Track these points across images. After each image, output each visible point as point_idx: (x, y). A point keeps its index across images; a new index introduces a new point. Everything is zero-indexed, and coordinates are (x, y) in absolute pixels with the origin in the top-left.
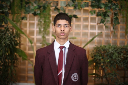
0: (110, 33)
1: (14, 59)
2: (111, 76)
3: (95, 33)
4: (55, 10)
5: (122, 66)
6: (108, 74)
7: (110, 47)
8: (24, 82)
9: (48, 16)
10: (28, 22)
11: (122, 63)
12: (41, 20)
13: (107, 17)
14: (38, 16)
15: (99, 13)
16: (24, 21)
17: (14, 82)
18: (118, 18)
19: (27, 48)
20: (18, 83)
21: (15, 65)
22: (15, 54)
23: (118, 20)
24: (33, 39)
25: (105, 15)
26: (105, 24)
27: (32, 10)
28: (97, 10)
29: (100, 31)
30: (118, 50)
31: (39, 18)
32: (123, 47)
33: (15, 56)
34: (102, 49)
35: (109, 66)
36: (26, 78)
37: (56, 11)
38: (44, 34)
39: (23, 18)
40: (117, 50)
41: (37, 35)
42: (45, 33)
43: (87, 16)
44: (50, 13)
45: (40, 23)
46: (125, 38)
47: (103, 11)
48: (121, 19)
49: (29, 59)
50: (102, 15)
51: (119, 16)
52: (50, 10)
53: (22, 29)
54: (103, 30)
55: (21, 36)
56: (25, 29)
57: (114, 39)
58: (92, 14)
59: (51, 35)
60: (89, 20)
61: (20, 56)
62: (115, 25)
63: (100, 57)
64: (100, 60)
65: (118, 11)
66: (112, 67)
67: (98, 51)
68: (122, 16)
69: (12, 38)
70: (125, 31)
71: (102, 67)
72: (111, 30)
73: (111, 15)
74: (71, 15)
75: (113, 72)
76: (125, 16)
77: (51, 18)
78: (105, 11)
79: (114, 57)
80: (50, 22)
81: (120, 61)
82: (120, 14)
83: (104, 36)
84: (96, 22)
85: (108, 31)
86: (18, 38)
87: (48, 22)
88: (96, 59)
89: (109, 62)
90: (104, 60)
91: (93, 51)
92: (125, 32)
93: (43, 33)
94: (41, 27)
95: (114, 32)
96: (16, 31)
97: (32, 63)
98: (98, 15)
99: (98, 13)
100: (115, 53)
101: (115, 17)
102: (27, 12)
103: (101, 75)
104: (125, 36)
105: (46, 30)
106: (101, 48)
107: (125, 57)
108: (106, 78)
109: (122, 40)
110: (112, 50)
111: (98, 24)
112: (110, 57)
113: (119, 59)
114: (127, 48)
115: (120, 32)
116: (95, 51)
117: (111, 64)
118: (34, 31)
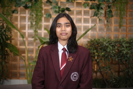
0: (104, 26)
1: (5, 55)
2: (106, 69)
3: (89, 26)
4: (47, 2)
5: (117, 59)
6: (103, 68)
7: (105, 40)
8: (16, 79)
9: (40, 9)
10: (19, 15)
11: (116, 56)
12: (33, 14)
13: (100, 9)
14: (29, 9)
15: (93, 6)
16: (14, 15)
17: (5, 79)
18: (111, 10)
19: (19, 43)
20: (9, 80)
21: (6, 61)
22: (6, 49)
23: (112, 13)
24: (25, 33)
25: (98, 7)
26: (99, 17)
27: (23, 3)
28: (90, 3)
29: (93, 25)
30: (113, 43)
31: (31, 12)
32: (117, 40)
33: (5, 51)
35: (103, 59)
36: (18, 75)
37: (48, 4)
38: (36, 28)
39: (13, 12)
40: (111, 43)
41: (28, 30)
42: (37, 27)
43: (80, 9)
44: (42, 6)
45: (31, 16)
46: (119, 32)
47: (96, 3)
48: (115, 12)
49: (21, 55)
50: (95, 7)
51: (112, 8)
52: (41, 3)
53: (13, 23)
54: (97, 23)
55: (11, 30)
56: (16, 23)
57: (108, 33)
58: (85, 7)
59: (43, 29)
60: (83, 13)
61: (11, 51)
62: (108, 18)
63: (94, 50)
64: (94, 53)
65: (111, 4)
66: (106, 61)
67: (92, 44)
68: (115, 8)
69: (2, 32)
70: (119, 24)
71: (96, 60)
72: (105, 23)
73: (105, 8)
74: (63, 8)
75: (108, 65)
76: (119, 9)
77: (43, 12)
78: (98, 4)
79: (108, 50)
80: (42, 16)
81: (114, 54)
82: (114, 7)
83: (98, 30)
84: (89, 16)
85: (101, 25)
86: (9, 33)
87: (40, 15)
89: (103, 55)
90: (99, 54)
91: (87, 45)
92: (119, 26)
93: (35, 27)
94: (32, 21)
95: (107, 25)
96: (7, 25)
97: (24, 59)
98: (91, 8)
99: (91, 5)
100: (109, 46)
101: (109, 9)
102: (18, 5)
103: (96, 70)
104: (119, 29)
105: (38, 23)
107: (119, 50)
108: (101, 72)
109: (116, 33)
110: (107, 43)
111: (91, 17)
112: (104, 50)
113: (114, 52)
114: (122, 41)
115: (113, 25)
116: (89, 45)
117: (105, 58)
118: (25, 25)
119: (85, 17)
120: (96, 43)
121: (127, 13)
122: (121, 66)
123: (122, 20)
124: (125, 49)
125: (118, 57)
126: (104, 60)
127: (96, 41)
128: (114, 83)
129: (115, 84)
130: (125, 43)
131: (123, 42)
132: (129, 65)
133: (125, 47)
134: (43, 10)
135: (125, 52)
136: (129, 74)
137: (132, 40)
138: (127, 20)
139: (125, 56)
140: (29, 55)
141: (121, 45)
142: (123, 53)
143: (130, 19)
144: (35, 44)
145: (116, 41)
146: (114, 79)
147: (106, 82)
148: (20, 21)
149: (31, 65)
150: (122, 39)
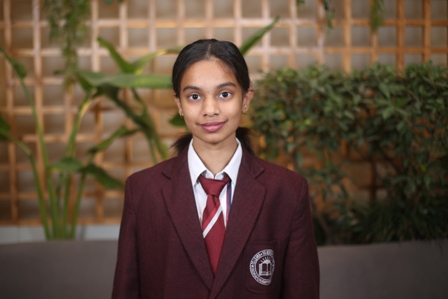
0: (317, 26)
2: (320, 178)
5: (361, 143)
6: (311, 174)
7: (314, 73)
8: (7, 225)
11: (360, 131)
19: (10, 97)
24: (31, 59)
30: (345, 85)
32: (362, 73)
34: (285, 81)
36: (14, 210)
38: (69, 42)
40: (341, 85)
42: (74, 38)
46: (371, 45)
49: (20, 139)
57: (331, 50)
59: (95, 44)
63: (275, 111)
64: (277, 122)
66: (322, 147)
67: (273, 91)
70: (371, 18)
75: (328, 163)
81: (350, 122)
83: (293, 40)
85: (306, 22)
88: (262, 120)
89: (311, 126)
90: (294, 123)
92: (370, 23)
93: (66, 35)
94: (55, 15)
97: (28, 151)
100: (332, 94)
105: (76, 23)
106: (280, 79)
107: (370, 107)
109: (360, 50)
110: (322, 84)
112: (313, 111)
113: (348, 114)
114: (377, 74)
115: (350, 21)
116: (262, 94)
117: (318, 136)
118: (31, 29)
120: (284, 85)
123: (380, 2)
124: (389, 102)
125: (365, 135)
128: (354, 226)
129: (357, 229)
130: (388, 84)
131: (382, 78)
137: (413, 70)
138: (397, 1)
139: (391, 128)
140: (49, 138)
141: (376, 89)
142: (381, 117)
144: (68, 98)
145: (358, 76)
146: (350, 214)
148: (13, 17)
149: (56, 172)
150: (379, 67)
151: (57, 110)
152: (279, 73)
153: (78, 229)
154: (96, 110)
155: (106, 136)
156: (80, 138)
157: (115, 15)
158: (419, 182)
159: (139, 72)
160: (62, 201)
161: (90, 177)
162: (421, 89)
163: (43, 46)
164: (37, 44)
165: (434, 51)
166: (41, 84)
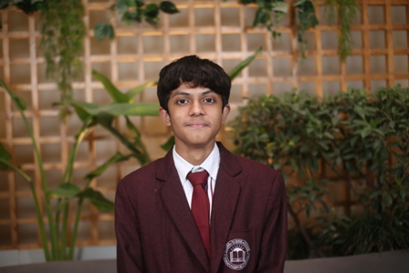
0: (291, 57)
2: (305, 195)
5: (339, 161)
6: (295, 192)
7: (295, 98)
8: (8, 249)
9: (73, 12)
10: (4, 37)
11: (337, 151)
12: (52, 28)
13: (274, 1)
14: (39, 13)
18: (310, 3)
19: (9, 129)
23: (313, 11)
24: (29, 93)
26: (271, 25)
30: (322, 109)
31: (45, 21)
32: (336, 98)
35: (293, 162)
36: (14, 235)
38: (64, 76)
40: (319, 109)
42: (69, 72)
43: (210, 6)
45: (46, 37)
46: (340, 74)
48: (323, 8)
49: (19, 167)
54: (266, 49)
57: (304, 79)
59: (88, 77)
62: (302, 27)
63: (260, 134)
64: (262, 145)
66: (305, 167)
67: (254, 117)
70: (340, 48)
72: (291, 48)
74: (152, 6)
75: (310, 182)
77: (86, 19)
79: (309, 131)
80: (81, 33)
81: (330, 142)
83: (270, 70)
84: (239, 25)
85: (281, 53)
87: (77, 32)
88: (248, 143)
89: (293, 147)
90: (278, 144)
91: (237, 119)
92: (338, 53)
93: (61, 70)
94: (51, 52)
95: (300, 54)
97: (29, 179)
100: (311, 117)
101: (303, 1)
104: (341, 65)
105: (71, 59)
106: (263, 104)
107: (345, 128)
109: (330, 78)
110: (303, 108)
111: (246, 28)
112: (295, 133)
113: (327, 134)
114: (352, 97)
115: (321, 52)
116: (244, 120)
117: (300, 157)
118: (29, 66)
119: (227, 30)
120: (268, 110)
121: (362, 11)
122: (353, 183)
123: (347, 34)
124: (364, 123)
125: (342, 154)
126: (298, 164)
127: (268, 105)
128: (336, 239)
129: (338, 242)
130: (363, 106)
131: (356, 101)
132: (382, 177)
133: (363, 116)
134: (84, 14)
135: (364, 134)
136: (383, 206)
137: (384, 93)
138: (363, 32)
139: (367, 146)
140: (47, 166)
141: (351, 112)
142: (360, 136)
143: (373, 30)
144: (63, 129)
145: (333, 101)
146: (333, 228)
147: (307, 238)
148: (11, 55)
149: (55, 197)
150: (353, 92)
151: (54, 140)
152: (262, 99)
153: (76, 250)
154: (90, 138)
155: (100, 163)
156: (76, 165)
157: (106, 51)
158: (395, 196)
159: (131, 102)
160: (61, 225)
161: (86, 201)
162: (393, 110)
163: (40, 81)
164: (34, 79)
165: (398, 77)
166: (39, 116)
